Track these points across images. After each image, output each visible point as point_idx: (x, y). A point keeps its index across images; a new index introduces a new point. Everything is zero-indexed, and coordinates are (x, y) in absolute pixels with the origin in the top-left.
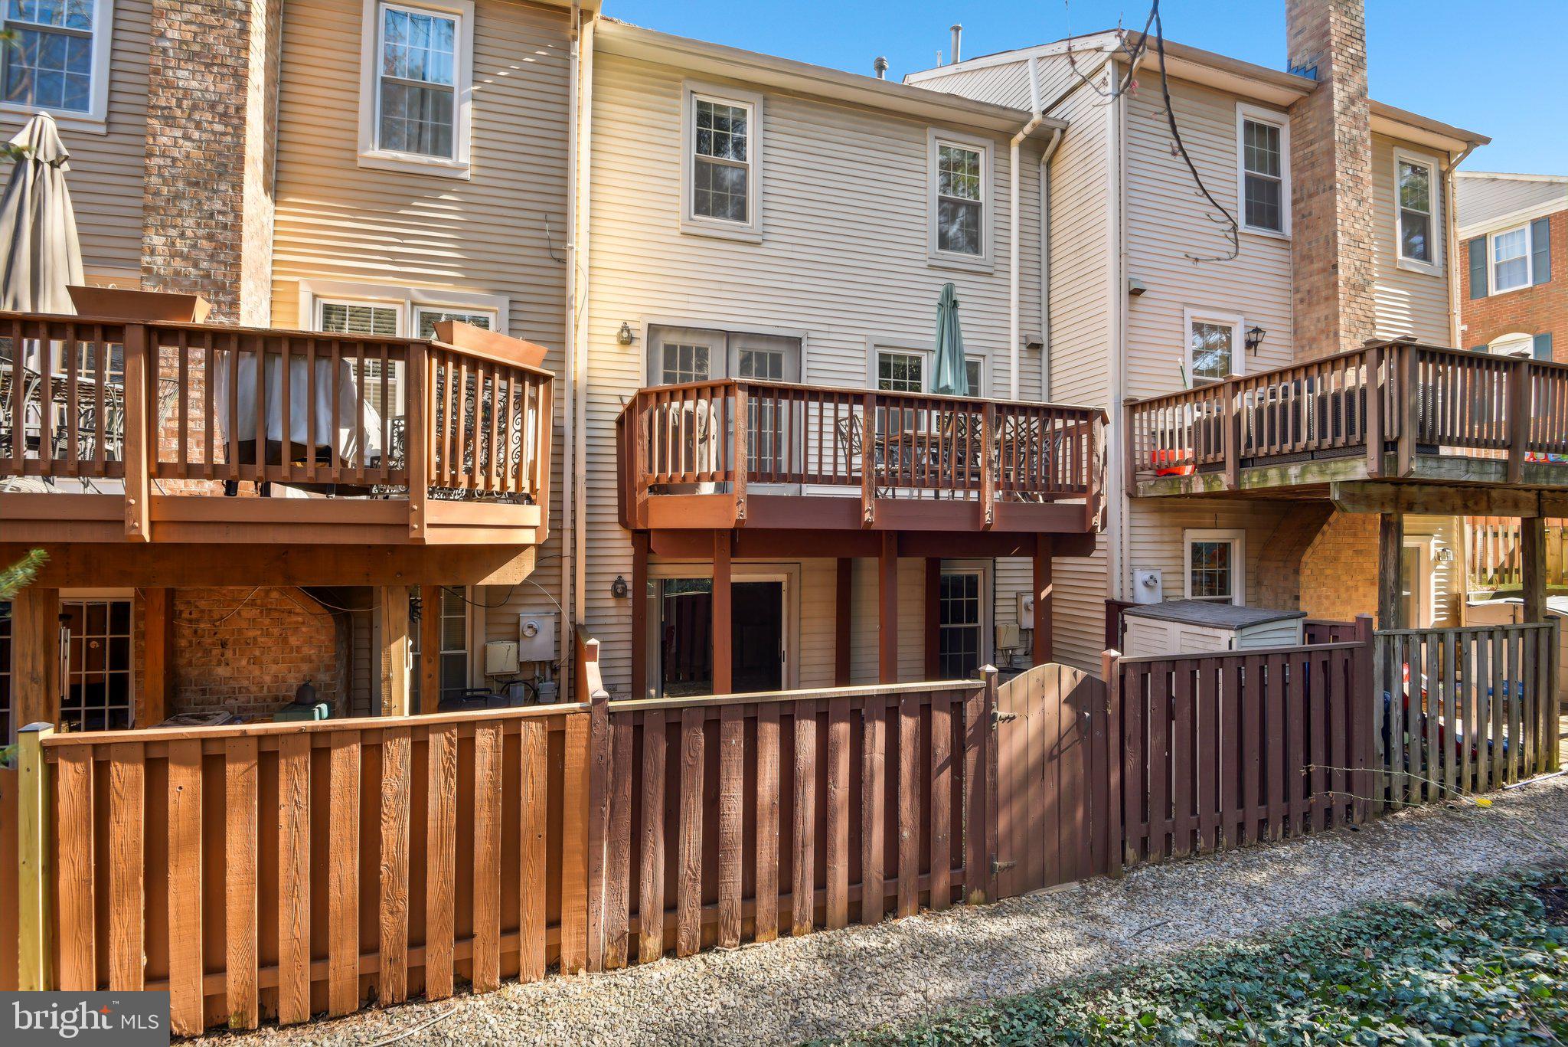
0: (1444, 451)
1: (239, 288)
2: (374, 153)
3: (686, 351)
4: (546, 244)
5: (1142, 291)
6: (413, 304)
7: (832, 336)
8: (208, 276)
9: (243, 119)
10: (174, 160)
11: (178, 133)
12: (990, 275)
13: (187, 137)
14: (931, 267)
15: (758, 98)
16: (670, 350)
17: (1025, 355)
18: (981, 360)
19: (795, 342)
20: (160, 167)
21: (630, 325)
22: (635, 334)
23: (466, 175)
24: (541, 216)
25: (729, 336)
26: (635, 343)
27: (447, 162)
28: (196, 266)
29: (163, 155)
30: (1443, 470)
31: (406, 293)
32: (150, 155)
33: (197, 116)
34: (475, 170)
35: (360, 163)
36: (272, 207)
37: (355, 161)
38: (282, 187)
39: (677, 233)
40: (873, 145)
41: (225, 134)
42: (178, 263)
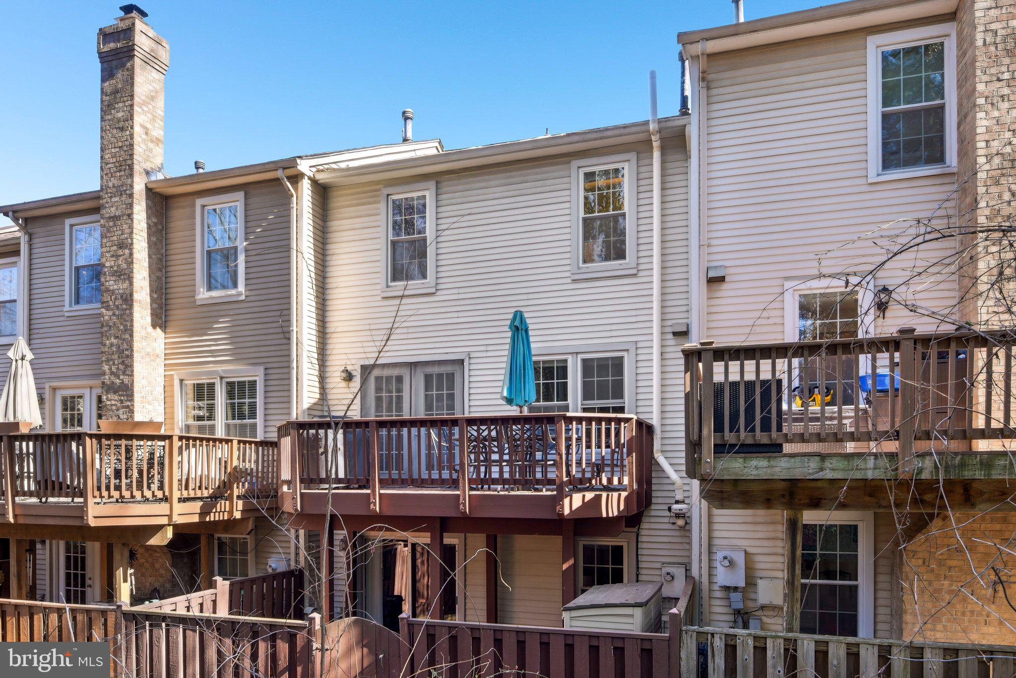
0: (788, 448)
1: (133, 387)
2: (203, 294)
3: (389, 378)
4: (280, 330)
5: (724, 277)
6: (222, 378)
7: (489, 354)
8: (123, 383)
9: (132, 300)
10: (110, 327)
11: (111, 313)
12: (634, 275)
13: (114, 314)
14: (575, 281)
15: (432, 184)
16: (378, 379)
18: (625, 354)
19: (462, 362)
20: (106, 331)
21: (349, 368)
22: (354, 373)
23: (243, 298)
24: (278, 313)
25: (413, 365)
26: (355, 379)
27: (233, 292)
28: (119, 378)
29: (107, 325)
30: (777, 469)
31: (216, 372)
32: (102, 326)
33: (117, 303)
34: (248, 293)
35: (198, 303)
36: (162, 335)
37: (195, 302)
38: (169, 324)
39: (379, 298)
40: (523, 192)
41: (126, 310)
42: (112, 378)
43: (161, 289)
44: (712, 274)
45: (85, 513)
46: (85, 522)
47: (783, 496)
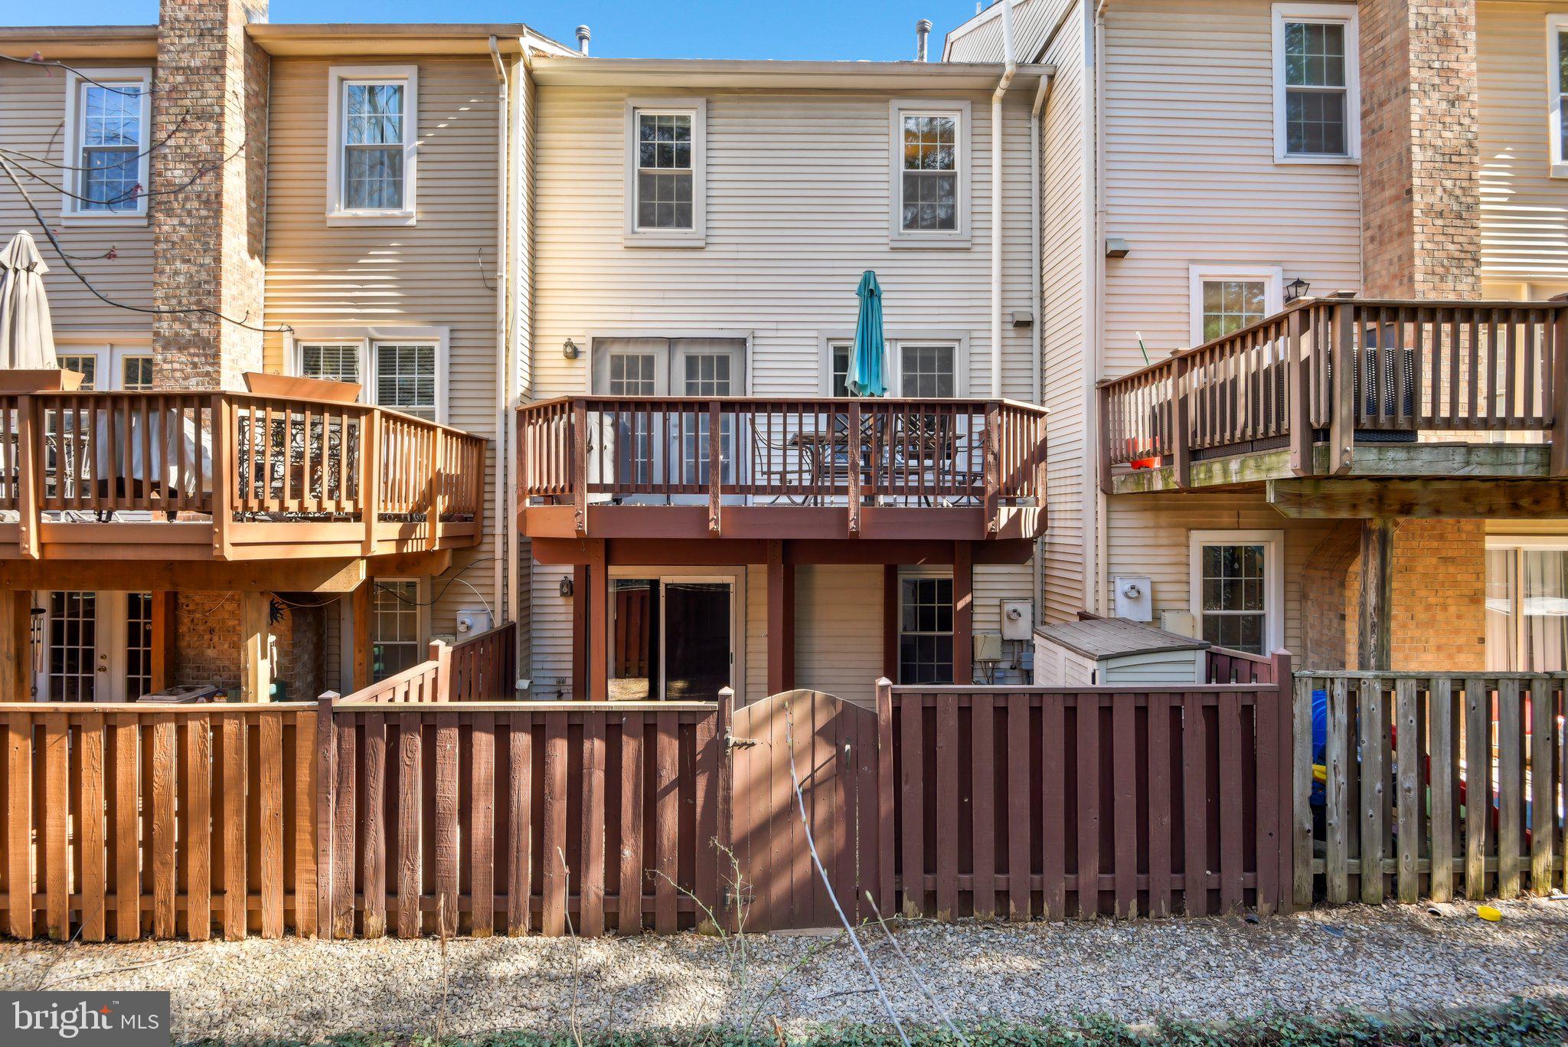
1: (219, 342)
2: (339, 212)
3: (633, 359)
4: (479, 275)
5: (1125, 252)
6: (372, 340)
7: (780, 334)
8: (198, 335)
9: (220, 204)
10: (174, 243)
11: (176, 221)
12: (967, 250)
13: (182, 224)
14: (894, 249)
15: (701, 102)
16: (617, 360)
17: (1012, 334)
18: (956, 345)
19: (743, 342)
20: (164, 250)
21: (574, 341)
22: (580, 348)
23: (412, 222)
24: (476, 250)
25: (672, 343)
26: (581, 357)
27: (396, 212)
28: (189, 327)
29: (167, 241)
31: (364, 331)
32: (157, 241)
33: (188, 206)
34: (421, 217)
35: (329, 224)
36: (262, 269)
37: (324, 222)
38: (271, 252)
39: (621, 247)
40: (827, 130)
41: (207, 218)
42: (177, 326)
43: (262, 196)
44: (1112, 247)
45: (215, 538)
46: (215, 553)
47: (1371, 501)
